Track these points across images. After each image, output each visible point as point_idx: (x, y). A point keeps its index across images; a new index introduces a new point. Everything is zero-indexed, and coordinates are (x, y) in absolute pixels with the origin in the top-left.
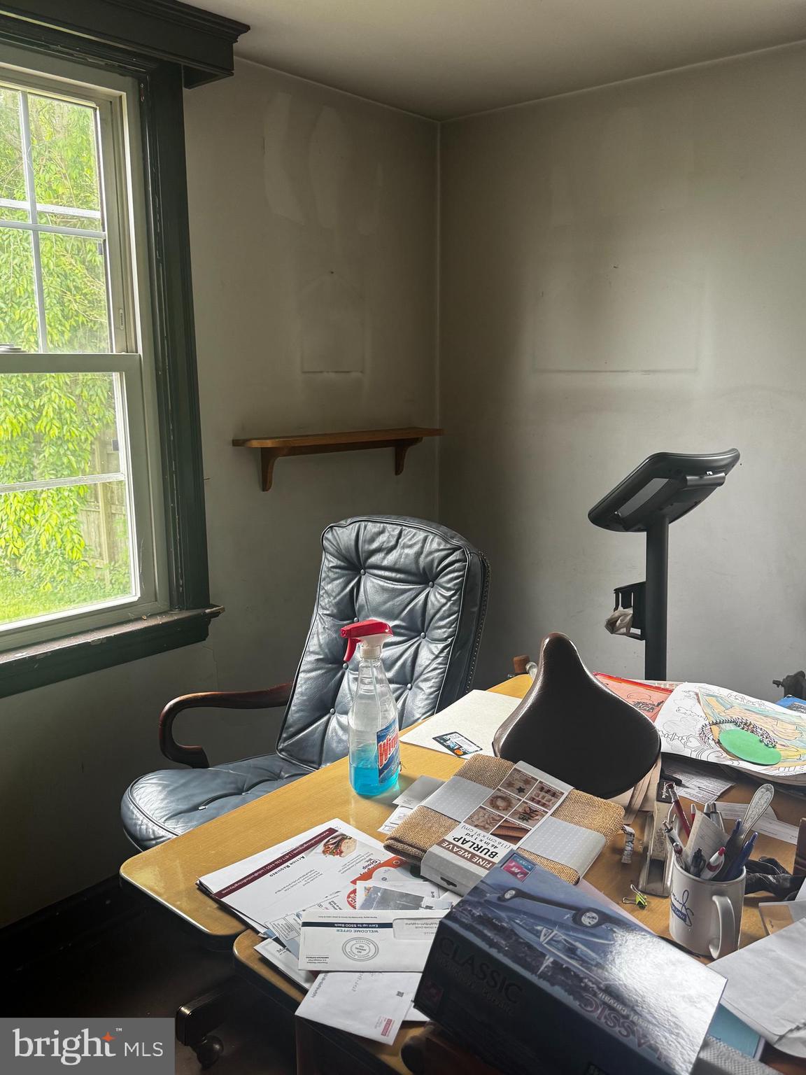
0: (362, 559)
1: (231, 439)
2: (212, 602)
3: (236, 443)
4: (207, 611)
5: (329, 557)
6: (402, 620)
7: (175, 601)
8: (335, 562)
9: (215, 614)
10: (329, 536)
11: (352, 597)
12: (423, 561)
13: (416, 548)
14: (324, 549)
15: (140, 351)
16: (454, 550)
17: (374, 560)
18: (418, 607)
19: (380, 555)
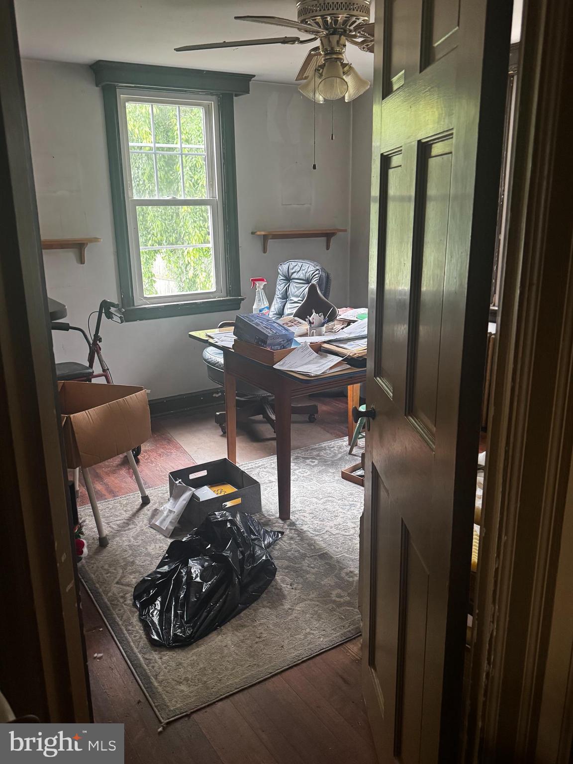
0: (290, 275)
1: (251, 232)
2: (242, 295)
3: (253, 233)
4: (239, 298)
5: (280, 276)
6: (301, 298)
7: (229, 293)
8: (282, 278)
9: (243, 299)
10: (280, 268)
11: (286, 291)
12: (307, 275)
13: (306, 270)
14: (279, 273)
15: (217, 198)
16: (317, 270)
17: (293, 276)
18: (305, 293)
19: (295, 274)
